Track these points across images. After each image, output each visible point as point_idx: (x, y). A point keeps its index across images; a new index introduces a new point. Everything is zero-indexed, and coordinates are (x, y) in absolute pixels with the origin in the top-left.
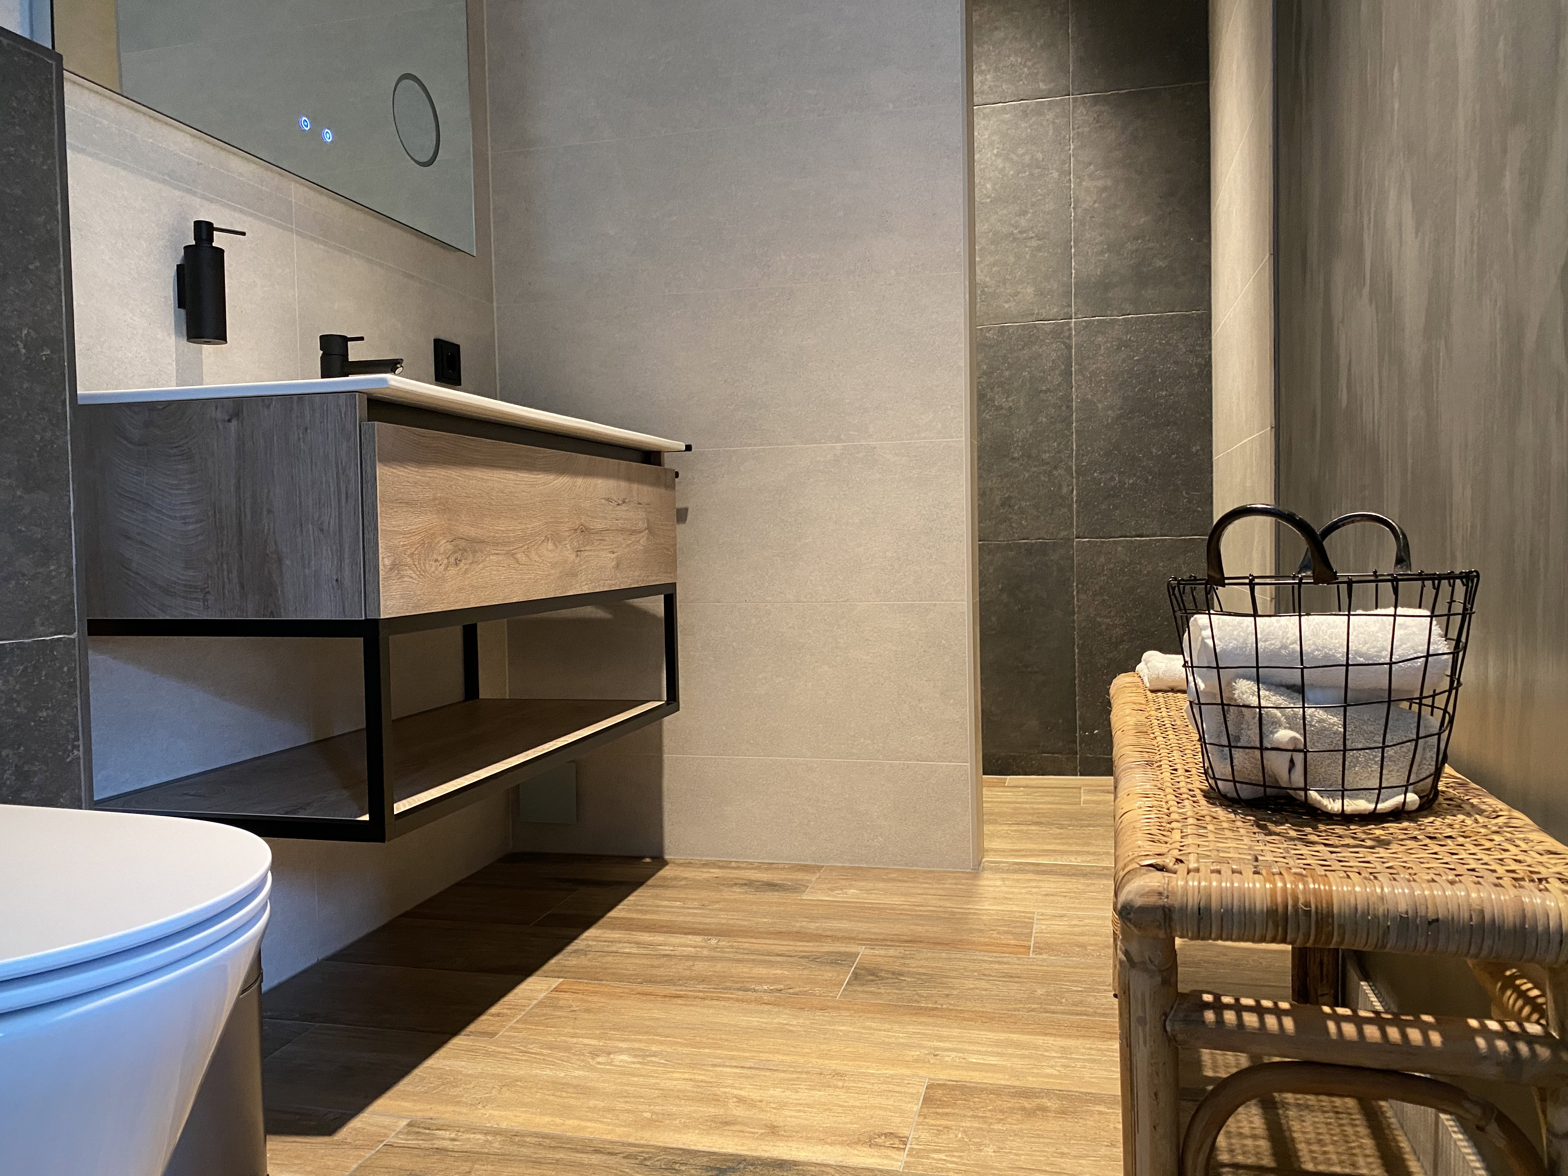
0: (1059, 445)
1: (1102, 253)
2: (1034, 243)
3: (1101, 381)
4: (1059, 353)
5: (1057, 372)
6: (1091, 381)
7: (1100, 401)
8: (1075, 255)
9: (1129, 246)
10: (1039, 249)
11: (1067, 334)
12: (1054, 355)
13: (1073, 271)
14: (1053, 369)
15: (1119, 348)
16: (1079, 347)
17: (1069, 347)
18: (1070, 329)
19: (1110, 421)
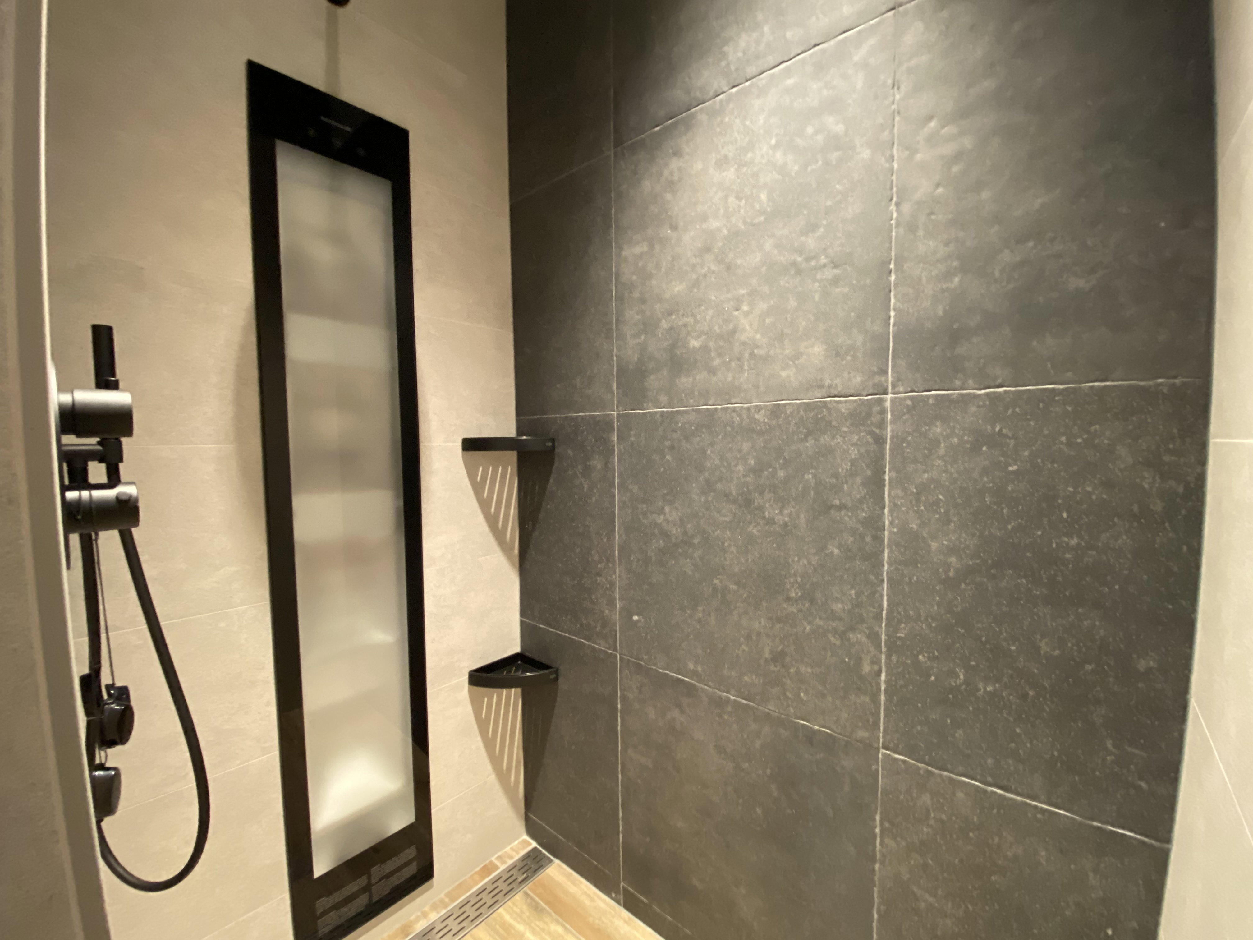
0: (858, 594)
1: (948, 275)
2: (829, 273)
3: (937, 502)
4: (862, 450)
5: (859, 480)
6: (918, 500)
7: (934, 537)
8: (896, 286)
9: (1007, 257)
10: (836, 281)
11: (876, 419)
12: (854, 452)
13: (892, 314)
14: (852, 474)
15: (975, 448)
16: (897, 442)
17: (880, 441)
18: (883, 412)
19: (951, 574)
